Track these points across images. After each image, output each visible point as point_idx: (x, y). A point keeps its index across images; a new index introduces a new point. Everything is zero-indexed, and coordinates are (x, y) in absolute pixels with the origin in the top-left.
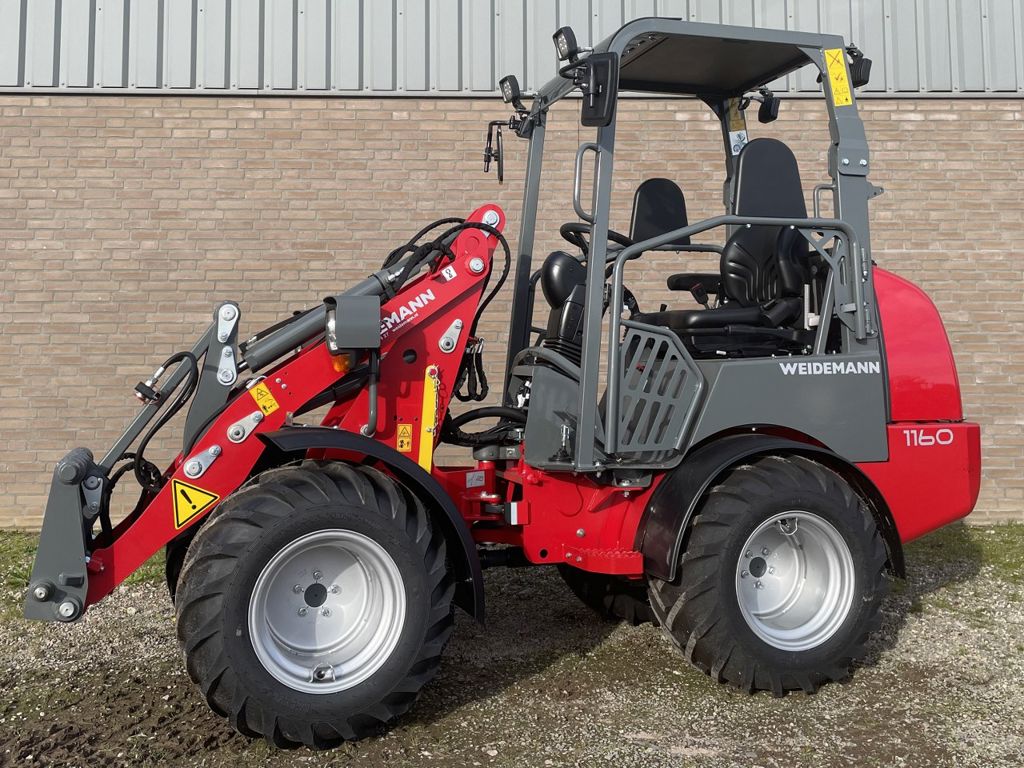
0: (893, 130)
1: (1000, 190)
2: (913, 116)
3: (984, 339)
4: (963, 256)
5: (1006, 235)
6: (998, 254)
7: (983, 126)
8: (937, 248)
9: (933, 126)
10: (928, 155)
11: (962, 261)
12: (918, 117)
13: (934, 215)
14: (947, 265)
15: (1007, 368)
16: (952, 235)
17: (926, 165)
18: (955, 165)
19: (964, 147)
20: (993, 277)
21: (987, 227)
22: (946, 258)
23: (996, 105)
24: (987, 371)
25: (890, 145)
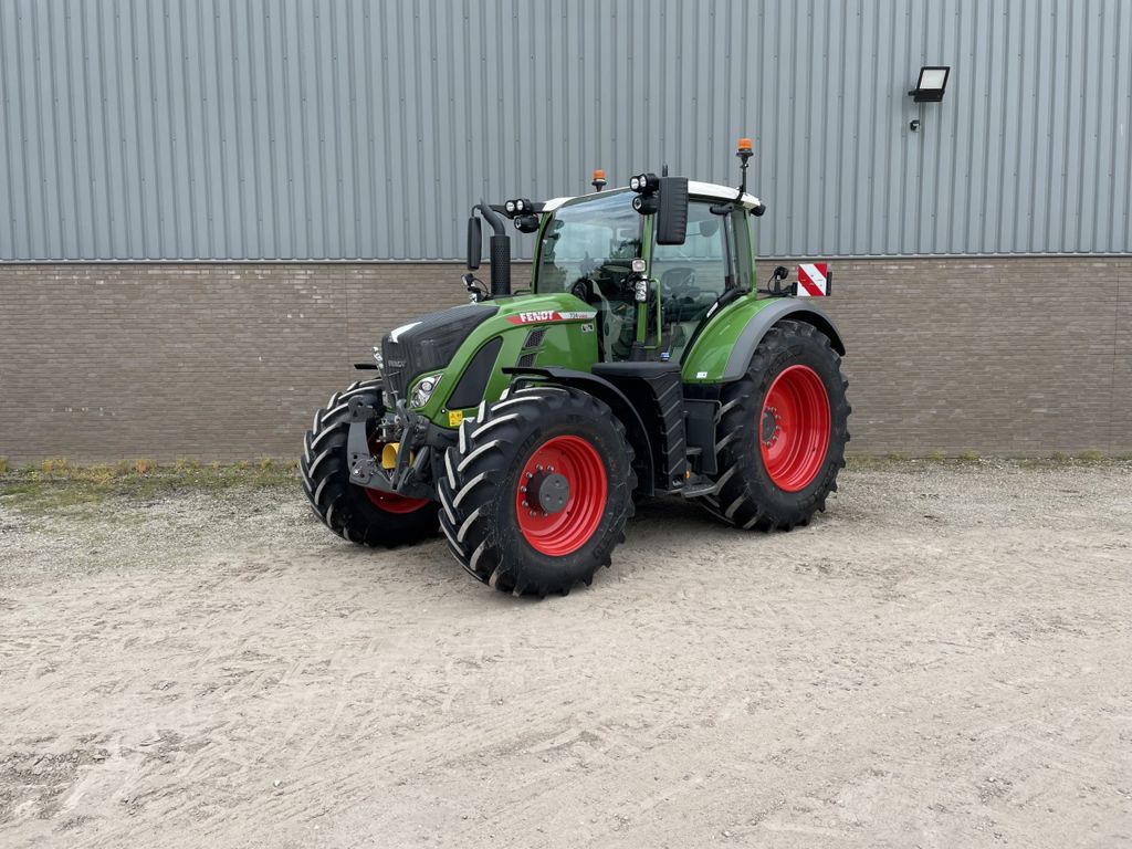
0: (883, 274)
1: (933, 303)
2: (892, 267)
3: (918, 374)
4: (912, 335)
5: (934, 325)
6: (929, 334)
7: (927, 271)
8: (900, 331)
9: (902, 272)
10: (898, 286)
11: (910, 338)
12: (896, 268)
13: (901, 315)
14: (905, 339)
15: (928, 388)
16: (908, 326)
17: (898, 291)
18: (911, 291)
19: (917, 282)
20: (925, 345)
21: (923, 321)
22: (904, 337)
23: (934, 262)
24: (919, 389)
25: (881, 282)
